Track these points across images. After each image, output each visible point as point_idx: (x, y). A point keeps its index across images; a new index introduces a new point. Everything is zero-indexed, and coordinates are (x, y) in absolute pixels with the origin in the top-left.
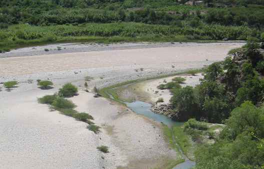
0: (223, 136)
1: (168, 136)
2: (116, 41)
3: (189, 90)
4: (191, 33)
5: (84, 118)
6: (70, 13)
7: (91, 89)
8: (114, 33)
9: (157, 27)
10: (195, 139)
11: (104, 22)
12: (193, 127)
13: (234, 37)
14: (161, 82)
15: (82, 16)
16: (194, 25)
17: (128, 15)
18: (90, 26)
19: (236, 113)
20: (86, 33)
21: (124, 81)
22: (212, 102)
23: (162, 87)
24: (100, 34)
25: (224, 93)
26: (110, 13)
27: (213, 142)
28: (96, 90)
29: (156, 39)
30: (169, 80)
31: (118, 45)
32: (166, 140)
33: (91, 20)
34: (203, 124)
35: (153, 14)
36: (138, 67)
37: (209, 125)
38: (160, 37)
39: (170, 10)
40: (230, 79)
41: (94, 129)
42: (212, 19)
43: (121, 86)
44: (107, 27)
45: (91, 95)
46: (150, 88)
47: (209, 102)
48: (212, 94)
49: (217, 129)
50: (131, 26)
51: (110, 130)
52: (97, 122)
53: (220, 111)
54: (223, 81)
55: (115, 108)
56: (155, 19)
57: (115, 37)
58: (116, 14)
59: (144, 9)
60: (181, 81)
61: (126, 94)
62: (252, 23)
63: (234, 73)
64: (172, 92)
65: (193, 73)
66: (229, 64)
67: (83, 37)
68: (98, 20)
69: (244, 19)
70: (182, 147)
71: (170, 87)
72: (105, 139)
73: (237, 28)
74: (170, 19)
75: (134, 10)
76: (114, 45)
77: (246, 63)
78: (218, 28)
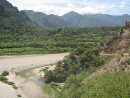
0: (64, 87)
1: (44, 89)
2: (23, 54)
3: (51, 71)
4: (51, 50)
5: (11, 84)
6: (6, 44)
7: (14, 72)
8: (23, 52)
9: (38, 49)
10: (54, 89)
11: (18, 47)
12: (53, 85)
13: (65, 51)
14: (40, 69)
15: (10, 46)
16: (51, 48)
17: (27, 45)
18: (14, 49)
19: (68, 79)
20: (12, 52)
21: (27, 69)
22: (59, 75)
23: (41, 71)
24: (17, 52)
25: (63, 72)
26: (21, 44)
27: (61, 90)
28: (16, 73)
29: (38, 53)
30: (43, 68)
31: (24, 56)
32: (43, 90)
33: (14, 47)
34: (57, 83)
35: (37, 44)
36: (32, 64)
37: (59, 84)
38: (39, 52)
39: (42, 43)
40: (65, 66)
41: (16, 88)
42: (57, 46)
43: (26, 71)
44: (20, 49)
45: (14, 75)
46: (37, 71)
47: (58, 75)
48: (59, 72)
49: (62, 85)
50: (29, 49)
51: (22, 88)
52: (16, 85)
53: (63, 78)
54: (63, 67)
55: (24, 79)
56: (37, 46)
57: (23, 53)
58: (23, 44)
59: (33, 43)
60: (47, 68)
61: (28, 74)
62: (71, 46)
63: (67, 64)
64: (45, 72)
65: (52, 65)
66: (65, 61)
67: (11, 53)
68: (16, 47)
69: (68, 45)
70: (49, 93)
71: (44, 70)
72: (20, 92)
73: (66, 48)
74: (43, 46)
75: (30, 43)
76: (22, 56)
77: (70, 60)
78: (60, 48)
